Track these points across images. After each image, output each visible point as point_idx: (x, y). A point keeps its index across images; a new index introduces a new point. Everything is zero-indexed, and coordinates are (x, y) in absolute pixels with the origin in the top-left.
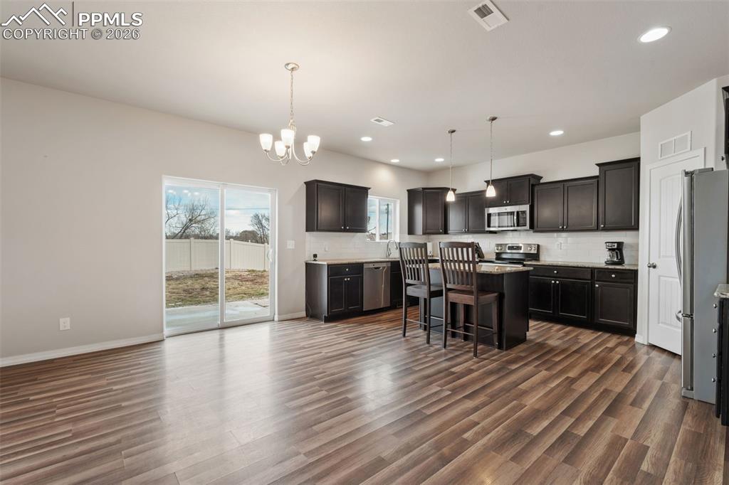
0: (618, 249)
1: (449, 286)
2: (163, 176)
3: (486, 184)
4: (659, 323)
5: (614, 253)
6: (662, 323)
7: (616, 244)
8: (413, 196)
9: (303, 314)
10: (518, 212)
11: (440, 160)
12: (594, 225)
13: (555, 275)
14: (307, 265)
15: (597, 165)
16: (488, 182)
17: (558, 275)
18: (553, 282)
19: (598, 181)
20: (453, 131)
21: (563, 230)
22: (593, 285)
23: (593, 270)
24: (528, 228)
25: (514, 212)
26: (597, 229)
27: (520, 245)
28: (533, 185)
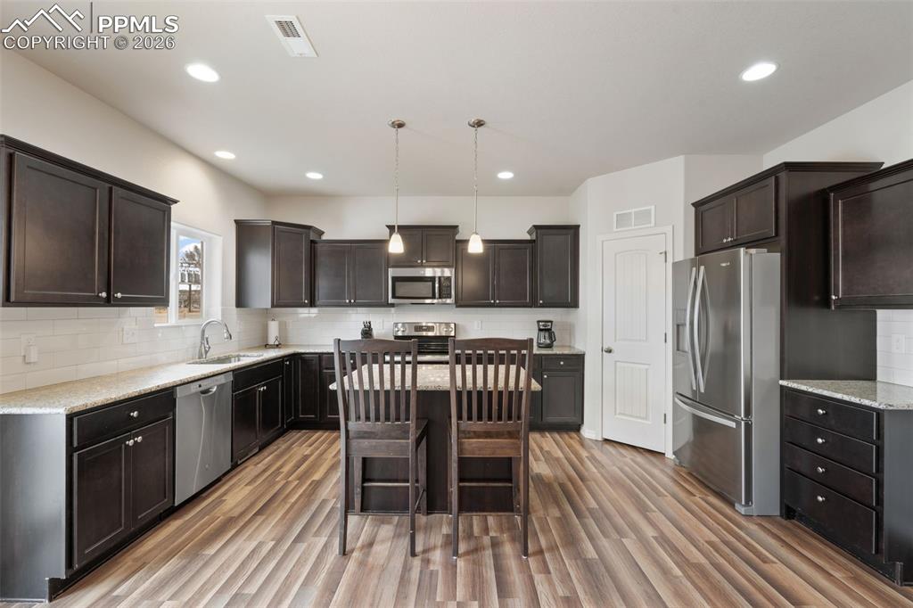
0: (546, 329)
3: (388, 230)
6: (620, 414)
8: (246, 234)
11: (314, 176)
16: (391, 228)
20: (401, 125)
23: (540, 358)
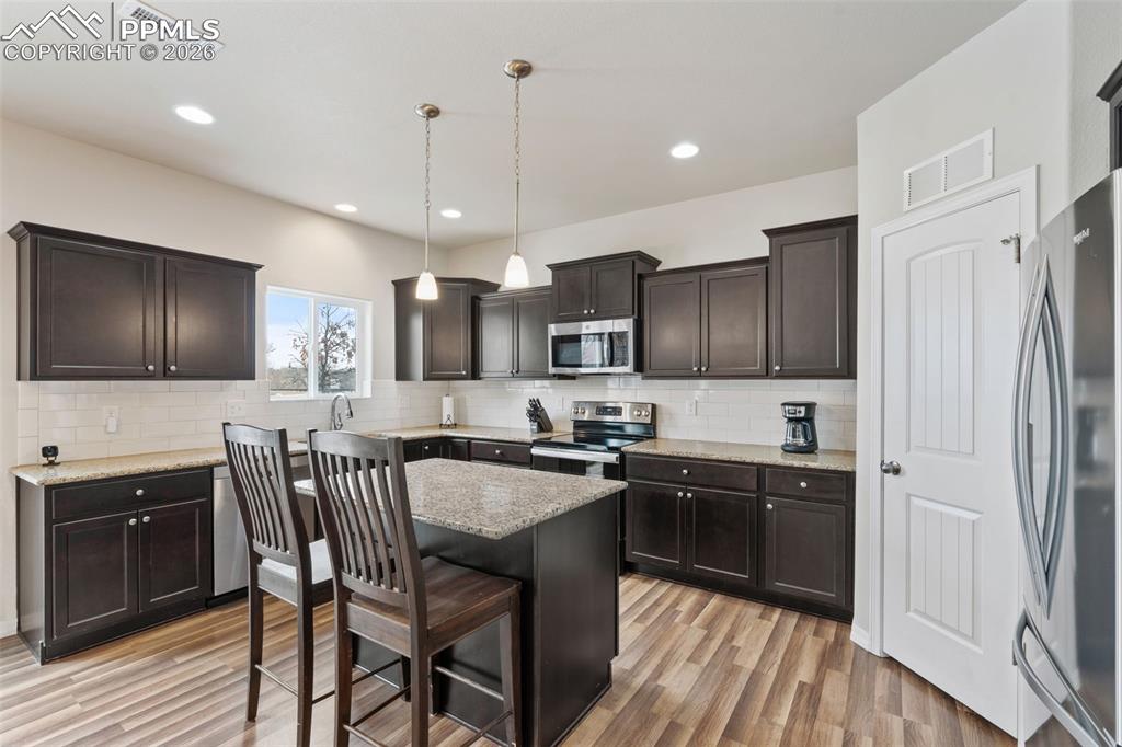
4: (908, 610)
5: (800, 427)
7: (803, 409)
10: (610, 334)
12: (759, 367)
13: (683, 480)
15: (765, 232)
17: (689, 480)
18: (680, 494)
19: (767, 268)
21: (700, 376)
22: (761, 503)
23: (761, 470)
24: (632, 371)
25: (602, 334)
26: (767, 374)
27: (621, 405)
28: (641, 277)
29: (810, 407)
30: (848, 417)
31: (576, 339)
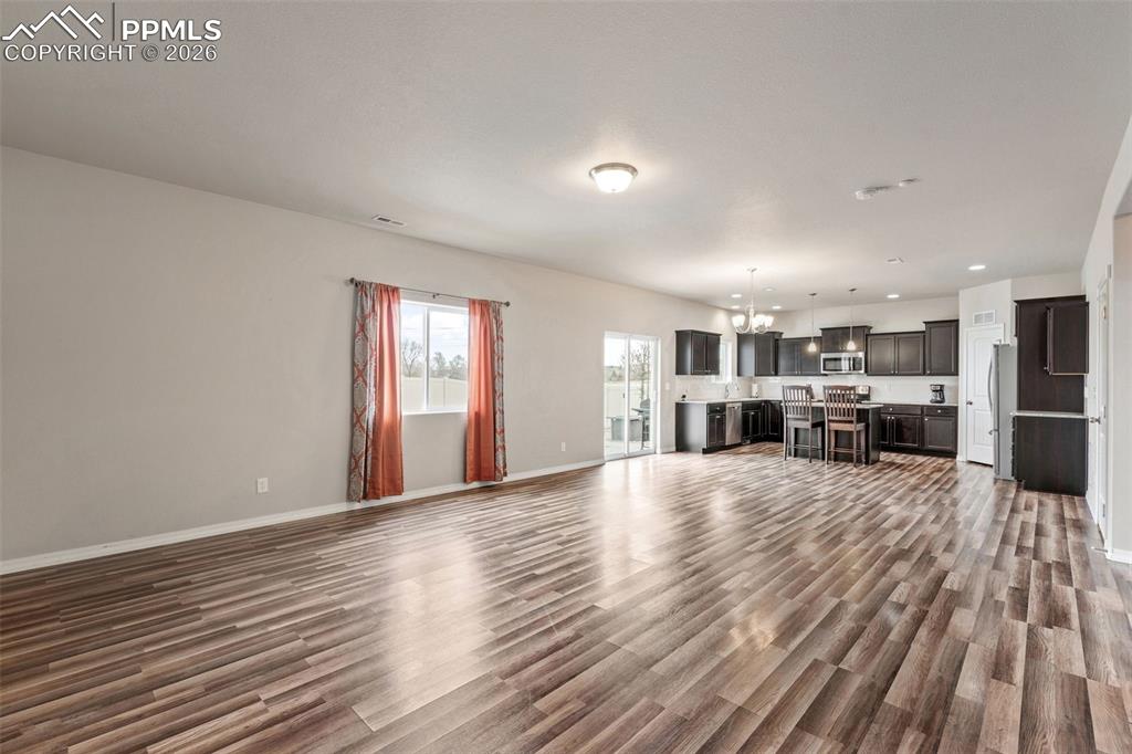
0: (940, 390)
1: (830, 418)
2: (606, 333)
5: (937, 393)
6: (977, 444)
7: (939, 387)
8: (742, 338)
9: (674, 449)
10: (853, 358)
11: (776, 307)
12: (921, 371)
13: (890, 412)
14: (677, 404)
15: (924, 322)
16: (823, 330)
17: (893, 412)
18: (889, 418)
19: (924, 335)
20: (814, 294)
21: (895, 375)
22: (922, 419)
23: (922, 407)
24: (865, 372)
26: (924, 374)
28: (867, 336)
29: (942, 386)
30: (956, 390)
31: (840, 359)
